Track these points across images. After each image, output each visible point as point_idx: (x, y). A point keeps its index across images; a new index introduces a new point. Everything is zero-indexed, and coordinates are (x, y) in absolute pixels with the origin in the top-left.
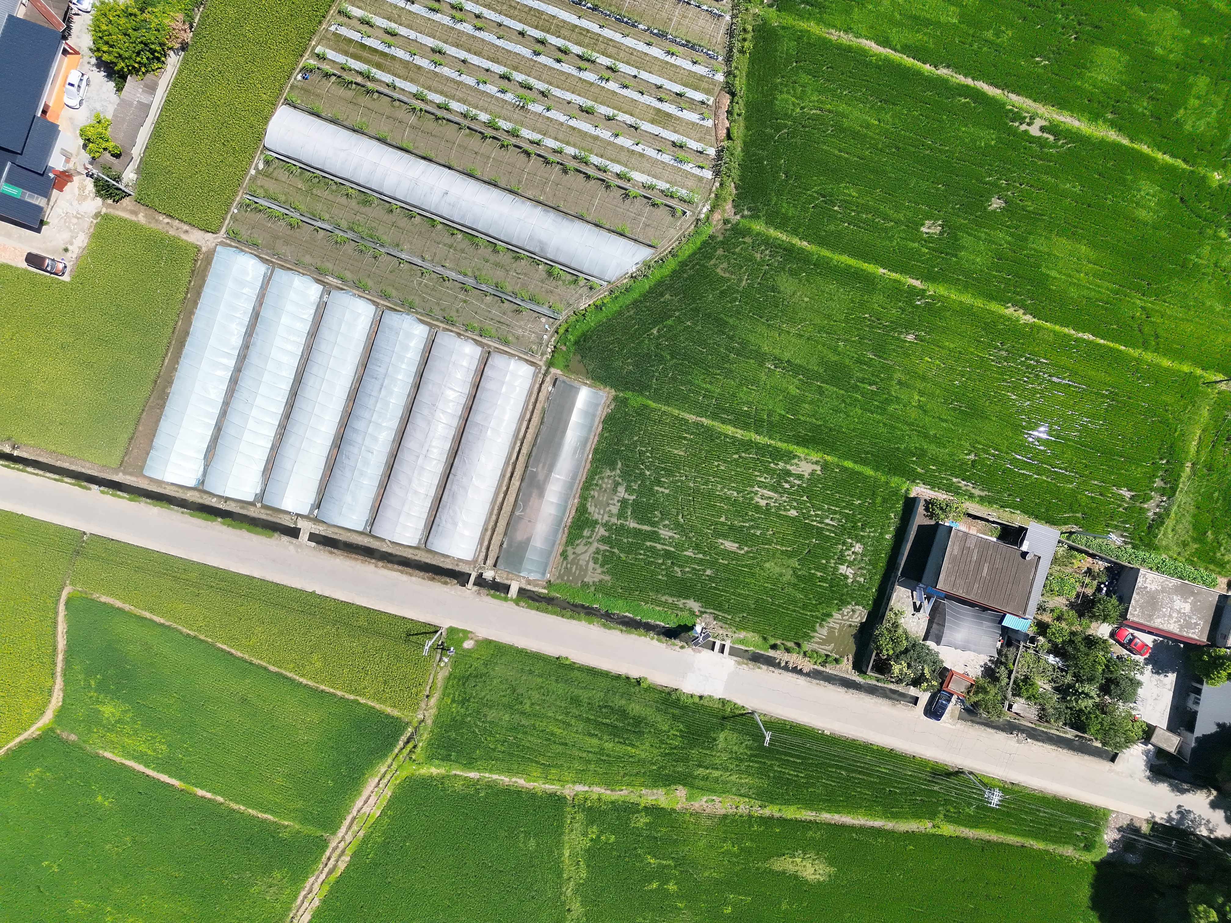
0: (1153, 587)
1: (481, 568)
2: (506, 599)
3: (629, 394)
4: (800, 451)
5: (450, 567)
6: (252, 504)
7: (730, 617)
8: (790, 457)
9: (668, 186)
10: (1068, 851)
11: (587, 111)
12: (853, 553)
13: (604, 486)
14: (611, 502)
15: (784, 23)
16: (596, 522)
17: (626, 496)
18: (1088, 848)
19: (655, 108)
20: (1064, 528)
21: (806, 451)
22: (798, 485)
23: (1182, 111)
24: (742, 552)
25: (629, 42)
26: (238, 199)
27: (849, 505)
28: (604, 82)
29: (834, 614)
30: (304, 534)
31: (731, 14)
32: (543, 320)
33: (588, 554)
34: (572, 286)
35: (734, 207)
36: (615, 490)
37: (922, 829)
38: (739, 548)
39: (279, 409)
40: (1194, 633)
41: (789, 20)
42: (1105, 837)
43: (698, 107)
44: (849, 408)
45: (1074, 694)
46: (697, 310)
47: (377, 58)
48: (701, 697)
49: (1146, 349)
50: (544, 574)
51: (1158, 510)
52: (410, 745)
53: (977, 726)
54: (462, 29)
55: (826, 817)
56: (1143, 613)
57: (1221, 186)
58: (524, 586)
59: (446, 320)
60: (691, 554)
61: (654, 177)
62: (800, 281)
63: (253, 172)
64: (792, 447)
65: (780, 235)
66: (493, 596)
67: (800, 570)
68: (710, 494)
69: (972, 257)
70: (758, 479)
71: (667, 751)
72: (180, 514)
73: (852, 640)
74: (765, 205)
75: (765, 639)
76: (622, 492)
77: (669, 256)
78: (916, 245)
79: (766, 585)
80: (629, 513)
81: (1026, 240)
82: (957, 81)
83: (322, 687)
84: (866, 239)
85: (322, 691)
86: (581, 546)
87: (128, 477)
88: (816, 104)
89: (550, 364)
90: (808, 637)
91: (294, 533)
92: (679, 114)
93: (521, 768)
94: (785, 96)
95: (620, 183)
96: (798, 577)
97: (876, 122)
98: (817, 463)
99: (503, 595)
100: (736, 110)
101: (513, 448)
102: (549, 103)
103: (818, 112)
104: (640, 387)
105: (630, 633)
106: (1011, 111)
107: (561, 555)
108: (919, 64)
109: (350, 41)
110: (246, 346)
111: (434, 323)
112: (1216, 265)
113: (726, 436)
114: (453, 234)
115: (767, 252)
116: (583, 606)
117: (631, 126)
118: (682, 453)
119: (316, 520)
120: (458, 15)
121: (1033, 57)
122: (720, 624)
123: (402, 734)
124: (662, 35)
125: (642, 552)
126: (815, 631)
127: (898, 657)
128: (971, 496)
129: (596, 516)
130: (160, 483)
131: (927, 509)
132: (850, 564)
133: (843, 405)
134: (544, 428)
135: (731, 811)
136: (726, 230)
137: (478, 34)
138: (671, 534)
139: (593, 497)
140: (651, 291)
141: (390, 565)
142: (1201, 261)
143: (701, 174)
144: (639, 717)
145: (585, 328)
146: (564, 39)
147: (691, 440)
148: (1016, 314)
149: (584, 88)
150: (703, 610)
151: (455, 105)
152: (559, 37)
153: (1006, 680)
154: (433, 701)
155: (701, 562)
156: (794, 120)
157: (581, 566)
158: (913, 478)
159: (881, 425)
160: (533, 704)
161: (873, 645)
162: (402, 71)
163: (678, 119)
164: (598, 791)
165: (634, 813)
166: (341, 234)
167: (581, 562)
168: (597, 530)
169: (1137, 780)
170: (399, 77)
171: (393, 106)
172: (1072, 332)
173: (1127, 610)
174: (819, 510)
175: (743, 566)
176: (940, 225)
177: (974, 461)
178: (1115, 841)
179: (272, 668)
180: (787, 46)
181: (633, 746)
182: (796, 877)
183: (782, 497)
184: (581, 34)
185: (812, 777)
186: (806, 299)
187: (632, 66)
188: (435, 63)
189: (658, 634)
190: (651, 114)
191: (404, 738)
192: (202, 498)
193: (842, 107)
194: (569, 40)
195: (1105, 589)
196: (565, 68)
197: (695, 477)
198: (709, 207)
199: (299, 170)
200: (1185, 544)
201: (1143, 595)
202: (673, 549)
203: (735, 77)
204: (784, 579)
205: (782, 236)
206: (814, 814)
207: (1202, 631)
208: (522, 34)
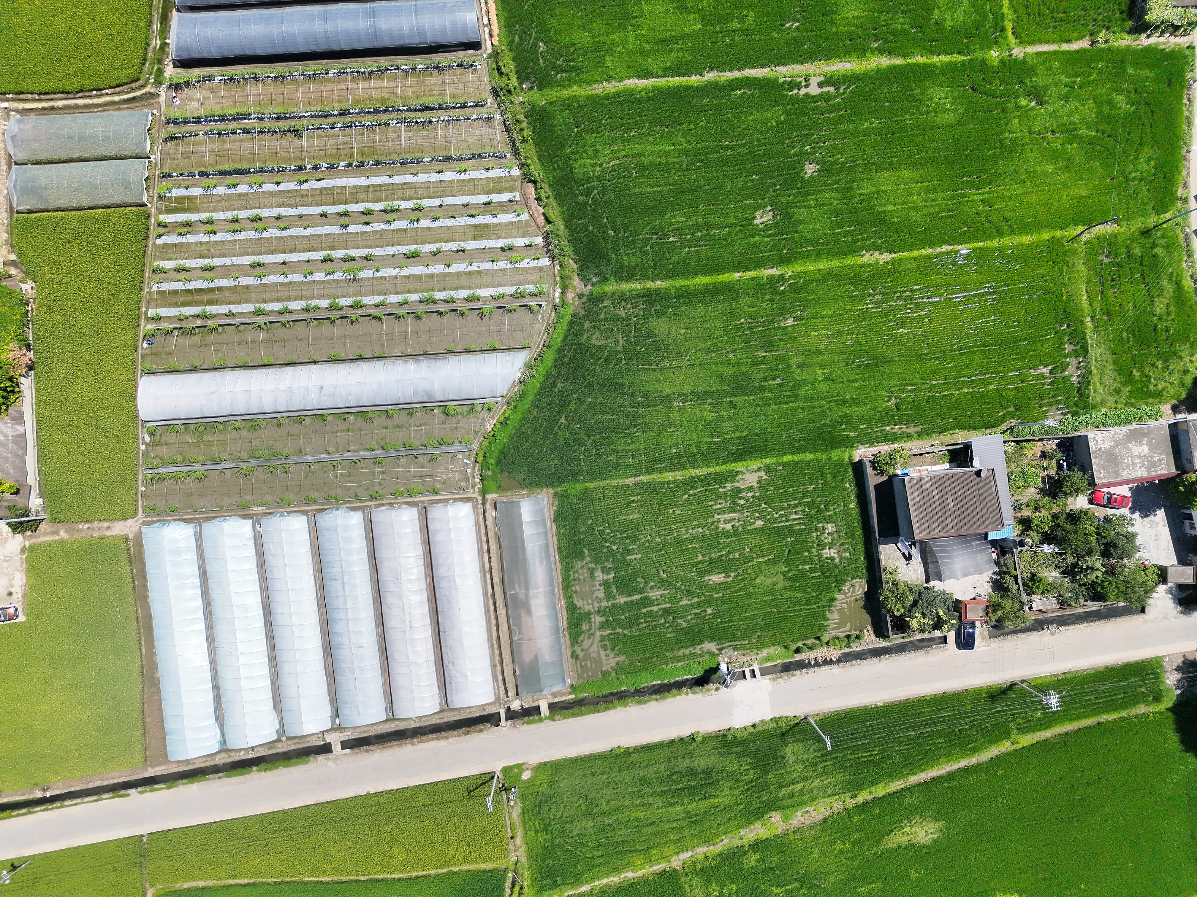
0: (1107, 445)
1: (506, 702)
2: (541, 720)
3: (566, 486)
4: (740, 466)
5: (478, 714)
6: (278, 740)
7: (747, 642)
8: (733, 475)
9: (515, 288)
10: (1141, 709)
11: (413, 256)
12: (828, 534)
13: (581, 577)
14: (595, 588)
15: (550, 98)
16: (589, 613)
17: (605, 577)
18: (1157, 699)
19: (471, 226)
20: (1004, 427)
21: (744, 463)
22: (753, 497)
23: (936, 11)
24: (731, 579)
25: (422, 178)
26: (140, 477)
27: (805, 494)
28: (415, 223)
29: (837, 596)
30: (335, 746)
31: (499, 112)
32: (460, 456)
33: (595, 645)
34: (472, 415)
35: (582, 280)
36: (592, 577)
37: (1003, 750)
38: (727, 576)
39: (262, 646)
40: (1162, 469)
41: (554, 94)
42: (1168, 681)
43: (509, 207)
44: (764, 409)
45: (1081, 572)
46: (591, 385)
47: (205, 297)
48: (754, 726)
49: (1002, 236)
50: (564, 682)
51: (1079, 372)
52: (517, 889)
53: (1009, 637)
54: (270, 235)
55: (914, 779)
56: (1108, 472)
57: (1002, 61)
58: (552, 701)
59: (373, 498)
60: (686, 602)
61: (499, 286)
62: (670, 318)
63: (143, 447)
64: (731, 466)
65: (633, 286)
66: (528, 723)
67: (788, 572)
68: (679, 541)
69: (811, 227)
70: (714, 507)
71: (746, 787)
72: (217, 780)
73: (864, 612)
74: (608, 266)
75: (786, 647)
76: (600, 576)
77: (545, 349)
78: (757, 238)
79: (765, 599)
80: (615, 591)
81: (851, 188)
82: (726, 79)
83: (414, 874)
84: (710, 254)
85: (417, 877)
86: (586, 641)
87: (157, 769)
88: (611, 156)
89: (484, 492)
90: (823, 628)
91: (326, 749)
92: (495, 220)
93: (624, 862)
94: (580, 162)
95: (472, 305)
96: (790, 579)
97: (672, 147)
98: (759, 469)
99: (536, 717)
100: (543, 195)
101: (485, 582)
102: (376, 264)
103: (617, 162)
104: (574, 476)
105: (664, 698)
106: (785, 82)
107: (572, 656)
108: (685, 79)
109: (175, 292)
110: (207, 604)
111: (365, 504)
112: (1030, 133)
113: (669, 483)
114: (345, 419)
115: (629, 306)
116: (612, 694)
117: (458, 251)
118: (637, 516)
119: (340, 729)
120: (259, 225)
121: (783, 25)
122: (740, 652)
123: (504, 883)
124: (448, 159)
125: (642, 620)
126: (828, 619)
127: (910, 611)
128: (909, 436)
129: (587, 608)
130: (188, 762)
131: (875, 469)
132: (831, 545)
133: (758, 409)
134: (505, 552)
135: (828, 814)
136: (583, 303)
137: (285, 233)
138: (660, 593)
139: (576, 592)
140: (543, 386)
141: (424, 738)
142: (1015, 135)
143: (539, 265)
144: (707, 769)
145: (500, 447)
146: (363, 202)
147: (639, 501)
148: (873, 258)
149: (401, 237)
150: (720, 647)
151: (294, 305)
152: (357, 202)
153: (1015, 587)
154: (518, 840)
155: (698, 605)
156: (599, 178)
157: (594, 658)
158: (850, 443)
159: (800, 410)
160: (608, 802)
161: (884, 611)
162: (234, 297)
163: (496, 225)
164: (701, 851)
165: (742, 856)
166: (246, 464)
167: (592, 655)
168: (593, 620)
169: (1173, 619)
170: (233, 303)
171: (240, 332)
172: (930, 251)
173: (1092, 475)
174: (780, 510)
175: (737, 591)
176: (770, 211)
177: (896, 405)
178: (1178, 681)
179: (362, 878)
180: (562, 118)
181: (712, 796)
182: (913, 846)
183: (742, 514)
184: (376, 191)
185: (884, 750)
186: (683, 331)
187: (434, 197)
188: (260, 277)
189: (691, 687)
190: (470, 233)
191: (508, 884)
192: (230, 756)
193: (637, 148)
194: (368, 201)
195: (1065, 464)
196: (376, 227)
197: (659, 532)
198: (560, 290)
199: (183, 427)
200: (1118, 392)
201: (1101, 456)
202: (668, 605)
203: (528, 166)
204: (779, 586)
205: (636, 286)
206: (902, 782)
207: (1167, 464)
208: (324, 215)
